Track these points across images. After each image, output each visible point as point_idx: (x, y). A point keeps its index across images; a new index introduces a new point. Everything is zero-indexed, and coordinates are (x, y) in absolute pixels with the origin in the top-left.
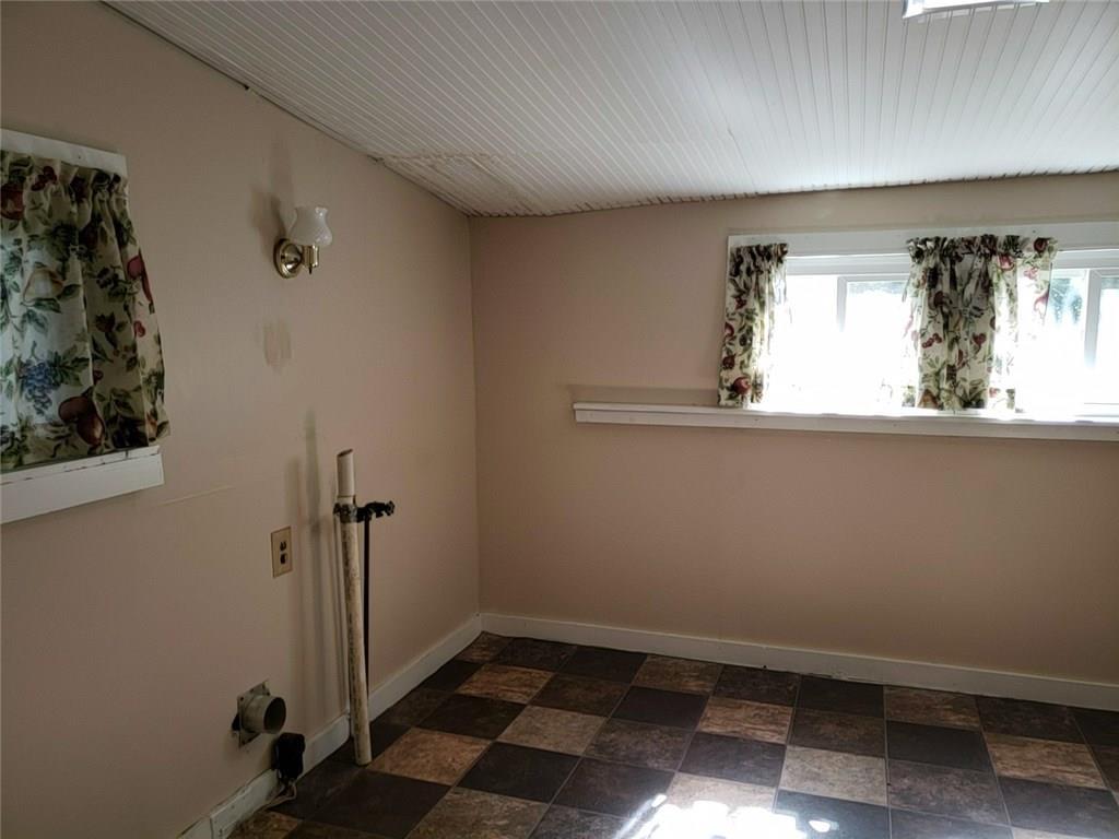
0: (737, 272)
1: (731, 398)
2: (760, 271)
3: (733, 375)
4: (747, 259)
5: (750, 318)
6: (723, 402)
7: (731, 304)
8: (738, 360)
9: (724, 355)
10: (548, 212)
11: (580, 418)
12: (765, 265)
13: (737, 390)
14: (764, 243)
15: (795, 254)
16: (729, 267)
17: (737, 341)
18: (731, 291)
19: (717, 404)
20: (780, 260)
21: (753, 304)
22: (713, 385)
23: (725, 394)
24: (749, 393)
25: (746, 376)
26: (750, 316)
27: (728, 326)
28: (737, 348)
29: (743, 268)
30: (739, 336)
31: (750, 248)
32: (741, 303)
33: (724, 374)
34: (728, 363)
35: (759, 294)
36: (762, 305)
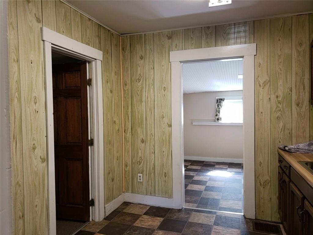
0: (217, 102)
1: (217, 120)
2: (221, 102)
3: (217, 117)
4: (219, 100)
5: (220, 109)
6: (216, 121)
7: (217, 107)
8: (218, 115)
9: (216, 114)
10: (188, 93)
11: (193, 124)
12: (221, 101)
13: (218, 119)
14: (221, 98)
15: (226, 100)
16: (216, 101)
17: (218, 112)
18: (217, 105)
19: (215, 122)
20: (224, 100)
21: (220, 107)
22: (214, 119)
23: (216, 120)
24: (220, 120)
25: (219, 117)
26: (219, 109)
27: (216, 110)
28: (218, 113)
29: (218, 102)
30: (218, 111)
31: (219, 99)
32: (218, 107)
33: (216, 117)
34: (217, 115)
35: (221, 105)
36: (221, 107)
